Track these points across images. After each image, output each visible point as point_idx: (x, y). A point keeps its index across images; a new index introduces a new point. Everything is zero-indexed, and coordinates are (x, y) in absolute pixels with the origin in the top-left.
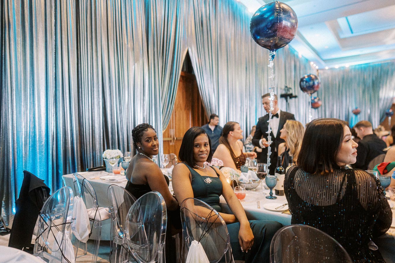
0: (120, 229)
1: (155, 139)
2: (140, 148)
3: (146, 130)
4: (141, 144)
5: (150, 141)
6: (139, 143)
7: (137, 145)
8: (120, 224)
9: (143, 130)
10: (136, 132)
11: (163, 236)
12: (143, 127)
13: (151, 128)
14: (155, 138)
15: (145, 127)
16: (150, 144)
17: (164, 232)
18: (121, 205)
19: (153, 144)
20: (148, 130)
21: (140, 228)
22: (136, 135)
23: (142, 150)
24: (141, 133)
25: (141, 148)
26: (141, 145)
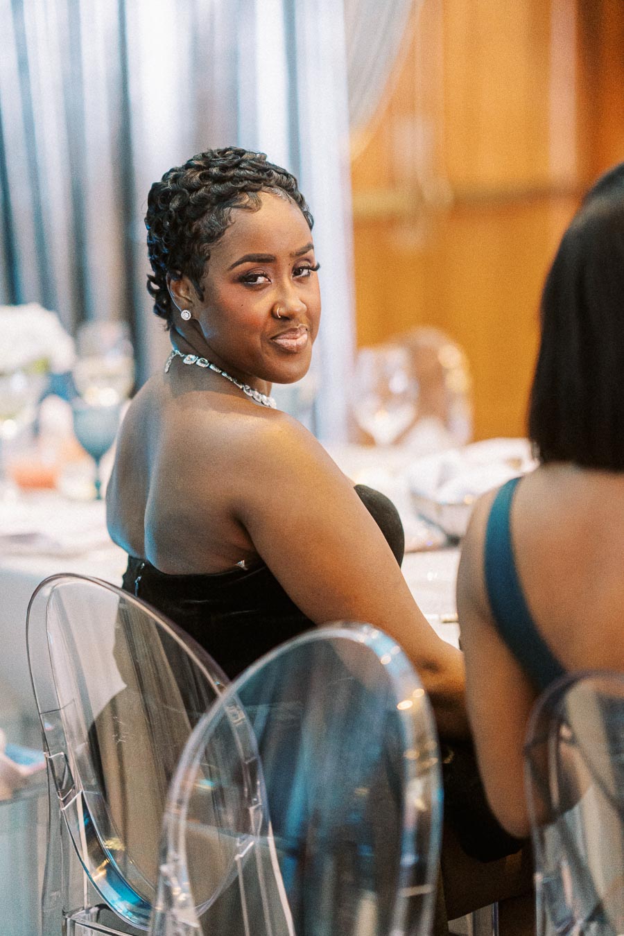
0: (109, 867)
1: (296, 271)
2: (186, 315)
3: (246, 199)
4: (203, 294)
5: (261, 280)
6: (187, 281)
7: (173, 294)
8: (107, 833)
9: (225, 199)
10: (175, 204)
11: (416, 904)
12: (231, 179)
13: (281, 192)
14: (303, 267)
15: (242, 179)
16: (259, 305)
17: (419, 875)
18: (113, 702)
19: (283, 304)
20: (259, 203)
21: (250, 862)
22: (174, 226)
23: (200, 332)
24: (212, 218)
25: (193, 322)
26: (196, 300)
